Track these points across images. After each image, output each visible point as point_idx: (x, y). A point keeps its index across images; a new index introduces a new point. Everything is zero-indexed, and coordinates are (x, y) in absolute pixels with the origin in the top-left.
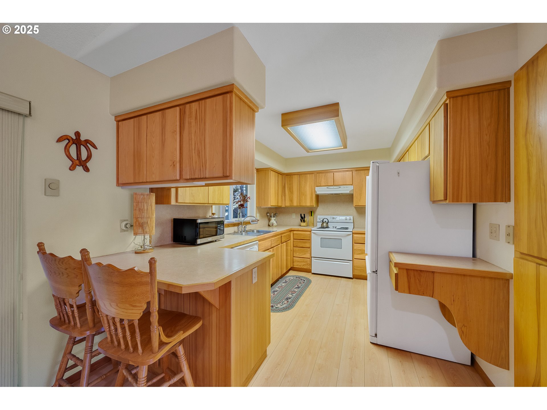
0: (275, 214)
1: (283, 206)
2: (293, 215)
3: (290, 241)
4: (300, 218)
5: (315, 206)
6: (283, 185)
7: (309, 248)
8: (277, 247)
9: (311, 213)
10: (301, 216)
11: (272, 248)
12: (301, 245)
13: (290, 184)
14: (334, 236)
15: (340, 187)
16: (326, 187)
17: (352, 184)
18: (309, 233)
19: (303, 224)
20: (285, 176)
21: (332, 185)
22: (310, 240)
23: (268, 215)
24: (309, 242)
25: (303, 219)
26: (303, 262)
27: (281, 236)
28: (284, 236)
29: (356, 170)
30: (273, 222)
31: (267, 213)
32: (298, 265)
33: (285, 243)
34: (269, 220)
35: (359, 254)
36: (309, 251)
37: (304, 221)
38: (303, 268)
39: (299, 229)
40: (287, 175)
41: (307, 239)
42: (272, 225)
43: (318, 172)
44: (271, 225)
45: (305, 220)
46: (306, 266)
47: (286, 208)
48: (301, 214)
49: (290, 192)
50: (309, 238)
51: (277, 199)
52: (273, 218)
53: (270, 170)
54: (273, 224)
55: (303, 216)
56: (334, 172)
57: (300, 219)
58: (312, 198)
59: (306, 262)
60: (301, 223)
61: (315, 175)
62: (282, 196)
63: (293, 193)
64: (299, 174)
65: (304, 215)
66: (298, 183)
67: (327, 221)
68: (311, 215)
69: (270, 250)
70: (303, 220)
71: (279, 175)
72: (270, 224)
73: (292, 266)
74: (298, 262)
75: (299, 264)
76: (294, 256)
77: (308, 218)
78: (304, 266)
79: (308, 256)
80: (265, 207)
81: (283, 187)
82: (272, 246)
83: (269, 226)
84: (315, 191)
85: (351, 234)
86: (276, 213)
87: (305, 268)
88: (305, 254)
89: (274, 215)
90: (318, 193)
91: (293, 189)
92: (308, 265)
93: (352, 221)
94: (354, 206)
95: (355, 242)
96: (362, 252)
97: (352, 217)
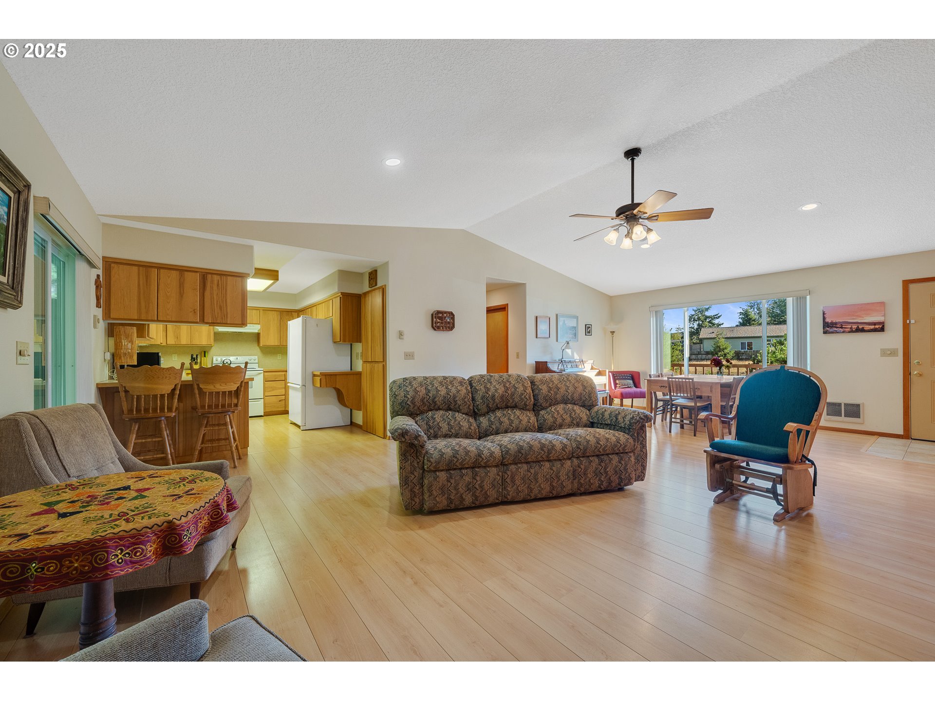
1: (162, 344)
2: (173, 356)
9: (205, 353)
17: (259, 323)
29: (264, 310)
35: (270, 391)
45: (198, 361)
67: (229, 362)
68: (205, 356)
85: (262, 373)
93: (257, 361)
94: (261, 345)
95: (266, 380)
96: (273, 389)
97: (256, 357)
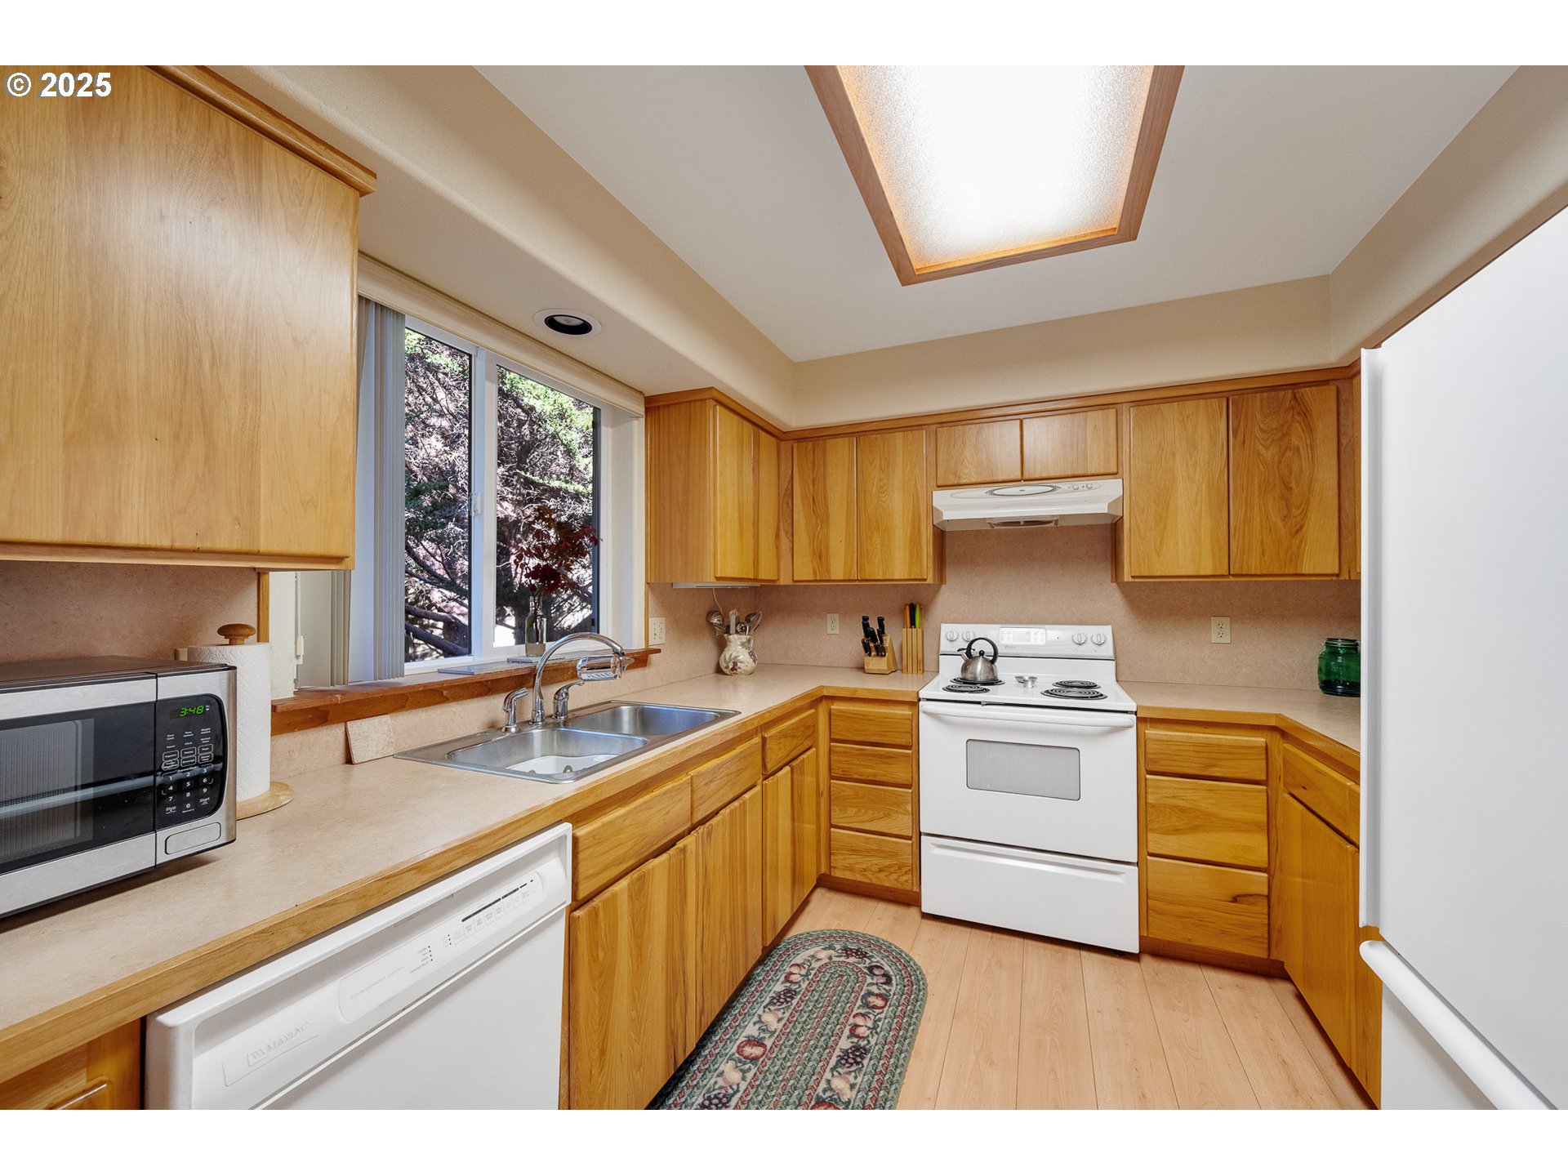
0: (748, 620)
1: (782, 582)
2: (829, 621)
3: (814, 749)
4: (862, 635)
5: (930, 581)
6: (785, 484)
7: (909, 786)
8: (731, 812)
9: (914, 610)
10: (866, 626)
11: (703, 822)
12: (868, 772)
13: (814, 481)
14: (1040, 732)
15: (1054, 489)
16: (982, 491)
17: (1115, 470)
18: (905, 711)
19: (874, 663)
20: (789, 443)
21: (1013, 477)
22: (911, 745)
23: (715, 620)
24: (907, 756)
25: (875, 640)
26: (880, 853)
27: (764, 740)
28: (783, 735)
29: (1137, 403)
30: (734, 654)
31: (710, 614)
32: (851, 869)
33: (787, 768)
34: (722, 645)
35: (1176, 831)
36: (906, 803)
37: (881, 651)
38: (876, 882)
39: (855, 690)
40: (800, 440)
41: (898, 741)
42: (733, 669)
43: (944, 419)
44: (727, 667)
45: (887, 644)
46: (894, 876)
47: (798, 589)
48: (865, 619)
49: (814, 518)
50: (909, 736)
51: (751, 547)
52: (736, 636)
53: (714, 403)
54: (735, 664)
55: (874, 625)
56: (1021, 417)
57: (863, 642)
58: (915, 542)
59: (893, 855)
60: (867, 659)
61: (933, 437)
62: (777, 536)
63: (828, 522)
64: (859, 433)
65: (881, 621)
66: (850, 472)
67: (989, 650)
68: (913, 623)
69: (680, 844)
70: (876, 647)
71: (762, 434)
72: (723, 665)
73: (823, 871)
74: (855, 851)
75: (861, 862)
76: (834, 821)
77: (893, 637)
78: (882, 875)
79: (902, 825)
80: (694, 585)
81: (782, 494)
82: (699, 816)
83: (719, 670)
84: (932, 510)
85: (1130, 727)
86: (755, 614)
87: (887, 885)
88: (887, 815)
89: (743, 620)
90: (947, 516)
91: (826, 505)
92: (904, 869)
93: (1108, 650)
94: (1127, 578)
95: (1150, 767)
96: (1195, 821)
97: (1106, 631)
